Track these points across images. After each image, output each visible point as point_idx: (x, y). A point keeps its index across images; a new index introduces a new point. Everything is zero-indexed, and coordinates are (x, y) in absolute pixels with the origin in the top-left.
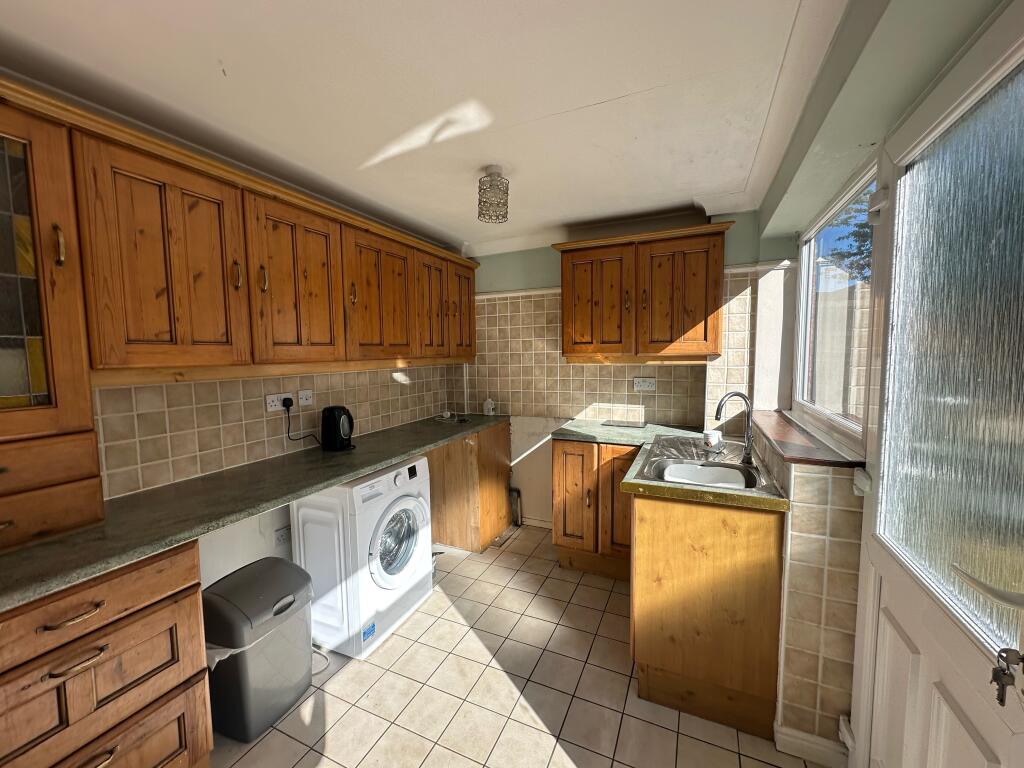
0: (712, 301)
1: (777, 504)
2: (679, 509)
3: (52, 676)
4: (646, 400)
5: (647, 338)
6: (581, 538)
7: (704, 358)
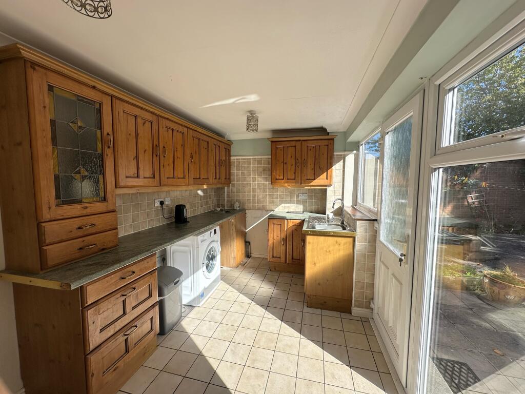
0: (329, 165)
1: (353, 234)
2: (322, 238)
3: (123, 295)
4: (304, 202)
5: (305, 178)
6: (280, 258)
7: (326, 186)
